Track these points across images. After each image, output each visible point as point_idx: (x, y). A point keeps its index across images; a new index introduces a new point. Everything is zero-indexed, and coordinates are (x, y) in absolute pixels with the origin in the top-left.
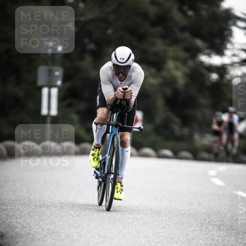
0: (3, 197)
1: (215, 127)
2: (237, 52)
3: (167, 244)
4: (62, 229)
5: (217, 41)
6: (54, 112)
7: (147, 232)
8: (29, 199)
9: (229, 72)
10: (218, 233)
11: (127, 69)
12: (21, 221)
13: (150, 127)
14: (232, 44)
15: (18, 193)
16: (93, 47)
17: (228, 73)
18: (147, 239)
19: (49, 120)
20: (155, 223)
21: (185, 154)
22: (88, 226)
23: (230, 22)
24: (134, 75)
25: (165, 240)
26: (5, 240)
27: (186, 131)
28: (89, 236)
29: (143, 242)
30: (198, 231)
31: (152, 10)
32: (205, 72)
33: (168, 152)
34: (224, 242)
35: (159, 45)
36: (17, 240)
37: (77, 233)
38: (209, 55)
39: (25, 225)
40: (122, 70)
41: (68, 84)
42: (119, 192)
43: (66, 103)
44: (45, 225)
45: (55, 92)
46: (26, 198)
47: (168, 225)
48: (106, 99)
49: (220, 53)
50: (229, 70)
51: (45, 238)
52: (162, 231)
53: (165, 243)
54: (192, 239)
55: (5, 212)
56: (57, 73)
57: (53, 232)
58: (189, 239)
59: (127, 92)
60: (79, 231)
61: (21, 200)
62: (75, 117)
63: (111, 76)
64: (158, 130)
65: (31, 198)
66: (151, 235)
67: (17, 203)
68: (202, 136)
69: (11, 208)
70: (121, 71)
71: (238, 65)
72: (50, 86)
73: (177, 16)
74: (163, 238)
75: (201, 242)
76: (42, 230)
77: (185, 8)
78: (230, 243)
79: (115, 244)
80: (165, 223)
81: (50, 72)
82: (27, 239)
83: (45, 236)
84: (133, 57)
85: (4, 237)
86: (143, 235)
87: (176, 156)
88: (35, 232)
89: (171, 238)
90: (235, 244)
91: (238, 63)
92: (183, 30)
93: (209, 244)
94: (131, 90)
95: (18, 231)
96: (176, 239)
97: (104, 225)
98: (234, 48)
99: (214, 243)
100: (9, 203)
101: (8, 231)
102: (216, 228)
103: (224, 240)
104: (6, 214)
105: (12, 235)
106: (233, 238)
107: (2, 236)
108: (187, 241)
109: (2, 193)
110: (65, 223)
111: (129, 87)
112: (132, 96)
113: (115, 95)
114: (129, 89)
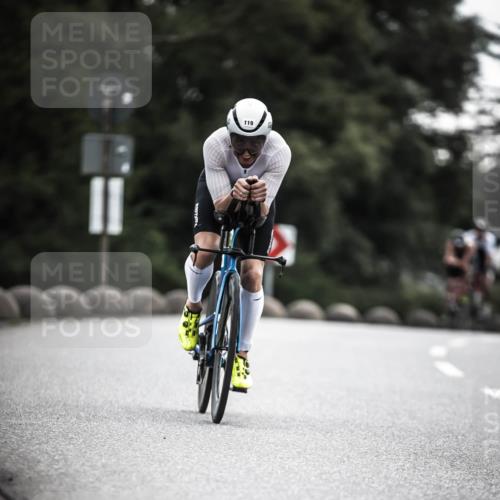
0: (11, 400)
1: (451, 259)
2: (488, 106)
3: (345, 497)
4: (132, 466)
5: (449, 83)
6: (115, 228)
7: (305, 471)
8: (65, 405)
9: (472, 145)
10: (450, 473)
11: (259, 143)
12: (49, 449)
13: (311, 259)
14: (478, 89)
15: (43, 391)
16: (195, 95)
17: (471, 149)
18: (305, 485)
19: (105, 243)
20: (320, 453)
21: (381, 312)
22: (186, 459)
23: (475, 46)
24: (271, 154)
25: (342, 487)
26: (17, 488)
27: (384, 266)
28: (186, 479)
29: (296, 492)
30: (408, 469)
31: (316, 21)
32: (423, 145)
33: (347, 310)
34: (463, 491)
35: (330, 92)
36: (42, 487)
37: (163, 473)
38: (432, 112)
39: (56, 458)
40: (248, 145)
41: (144, 171)
42: (242, 376)
43: (139, 208)
44: (97, 457)
45: (116, 186)
46: (60, 401)
47: (348, 457)
48: (214, 202)
49: (454, 106)
50: (473, 142)
51: (97, 484)
52: (335, 469)
53: (342, 494)
54: (397, 486)
55: (17, 431)
56: (122, 149)
57: (115, 472)
58: (390, 487)
59: (256, 188)
60: (166, 469)
61: (50, 407)
62: (158, 238)
63: (225, 156)
64: (326, 265)
65: (70, 402)
66: (313, 478)
67: (40, 413)
68: (417, 277)
69: (28, 422)
70: (247, 148)
71: (490, 131)
72: (108, 175)
73: (365, 32)
74: (337, 483)
75: (414, 491)
76: (91, 466)
77: (383, 16)
78: (475, 494)
79: (241, 495)
80: (342, 453)
81: (108, 147)
82: (61, 484)
83: (98, 479)
84: (269, 119)
85: (13, 482)
86: (298, 477)
87: (364, 316)
88: (77, 471)
89: (354, 483)
90: (484, 497)
91: (491, 128)
92: (378, 60)
93: (431, 497)
94: (264, 185)
95: (42, 468)
96: (364, 486)
97: (217, 456)
98: (481, 98)
99: (441, 493)
100: (25, 412)
101: (22, 469)
102: (446, 463)
103: (463, 487)
104: (17, 435)
105: (30, 478)
106: (481, 484)
107: (10, 479)
108: (386, 490)
109: (10, 393)
110: (138, 454)
111: (259, 178)
112: (265, 195)
113: (232, 194)
114: (261, 181)
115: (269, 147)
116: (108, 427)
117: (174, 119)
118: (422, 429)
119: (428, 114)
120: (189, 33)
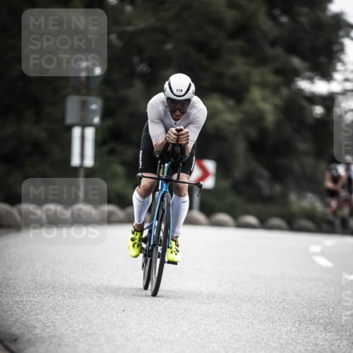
0: (16, 284)
1: (329, 184)
3: (250, 351)
4: (100, 330)
5: (323, 59)
6: (89, 162)
7: (222, 334)
8: (54, 287)
10: (324, 335)
11: (186, 104)
12: (43, 318)
13: (226, 184)
14: (344, 63)
15: (38, 278)
16: (145, 68)
18: (222, 343)
19: (82, 172)
21: (276, 221)
22: (138, 326)
23: (341, 33)
24: (193, 112)
25: (248, 345)
26: (19, 346)
27: (278, 188)
28: (139, 339)
30: (294, 332)
31: (230, 16)
32: (305, 104)
33: (251, 220)
34: (333, 348)
35: (239, 66)
36: (37, 345)
37: (122, 335)
38: (311, 80)
39: (48, 325)
40: (178, 106)
41: (109, 122)
42: (174, 253)
43: (106, 149)
44: (76, 324)
45: (90, 132)
46: (50, 285)
47: (252, 324)
48: (154, 144)
49: (327, 76)
51: (76, 343)
52: (243, 332)
53: (248, 349)
54: (286, 344)
55: (20, 306)
56: (94, 107)
57: (88, 335)
58: (281, 344)
59: (182, 135)
60: (124, 332)
61: (43, 288)
62: (119, 169)
63: (162, 112)
64: (237, 188)
65: (57, 285)
66: (227, 339)
67: (36, 293)
68: (301, 196)
69: (28, 299)
70: (178, 107)
71: (352, 93)
72: (84, 126)
73: (264, 23)
74: (244, 342)
75: (299, 347)
76: (72, 331)
77: (277, 12)
78: (341, 349)
79: (177, 351)
80: (248, 321)
81: (84, 106)
82: (51, 343)
83: (77, 340)
84: (193, 88)
85: (18, 342)
86: (217, 338)
87: (264, 224)
88: (62, 334)
89: (256, 341)
90: (347, 351)
91: (352, 91)
92: (273, 43)
93: (311, 351)
94: (187, 133)
95: (38, 332)
96: (263, 344)
97: (160, 323)
98: (346, 70)
99: (318, 349)
100: (26, 292)
101: (24, 333)
102: (321, 328)
103: (332, 345)
104: (20, 308)
105: (29, 339)
106: (345, 343)
107: (15, 340)
108: (279, 347)
109: (15, 279)
110: (105, 322)
111: (185, 128)
112: (188, 139)
113: (166, 139)
114: (185, 130)
115: (193, 107)
116: (84, 303)
117: (131, 85)
118: (303, 303)
119: (309, 82)
120: (141, 25)
